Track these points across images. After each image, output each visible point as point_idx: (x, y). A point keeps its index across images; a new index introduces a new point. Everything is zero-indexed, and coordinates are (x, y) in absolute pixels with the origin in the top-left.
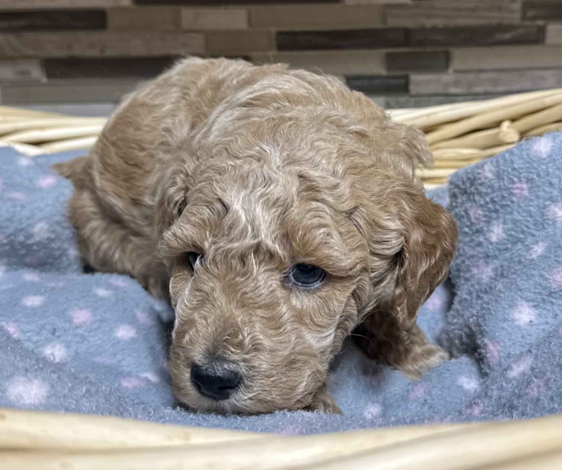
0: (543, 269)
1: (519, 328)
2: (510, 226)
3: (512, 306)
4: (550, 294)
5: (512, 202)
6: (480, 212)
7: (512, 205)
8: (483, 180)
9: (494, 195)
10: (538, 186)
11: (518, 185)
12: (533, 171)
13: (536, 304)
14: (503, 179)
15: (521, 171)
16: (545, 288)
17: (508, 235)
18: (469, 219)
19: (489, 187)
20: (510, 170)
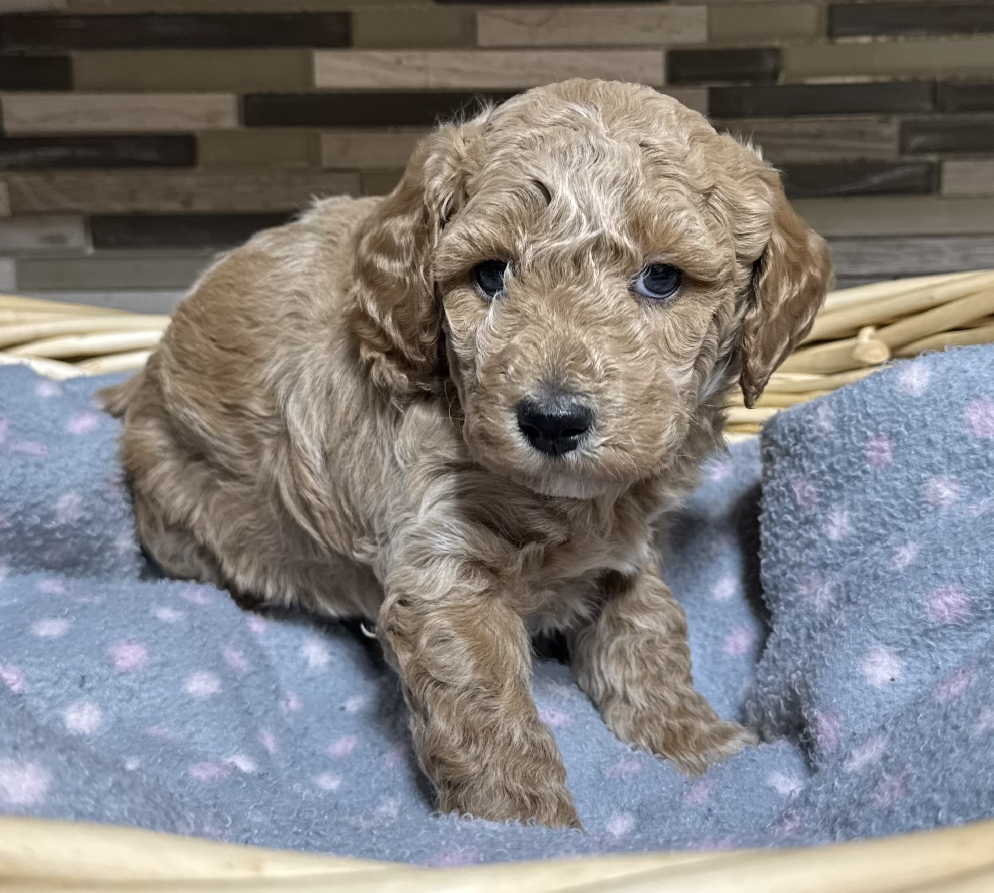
0: (913, 589)
1: (873, 690)
2: (861, 514)
3: (861, 653)
4: (926, 633)
5: (865, 472)
6: (811, 488)
7: (864, 478)
8: (816, 433)
9: (834, 459)
10: (908, 446)
11: (874, 443)
12: (900, 419)
13: (902, 649)
14: (849, 432)
15: (879, 419)
16: (916, 622)
17: (857, 529)
18: (793, 501)
19: (826, 445)
20: (860, 416)
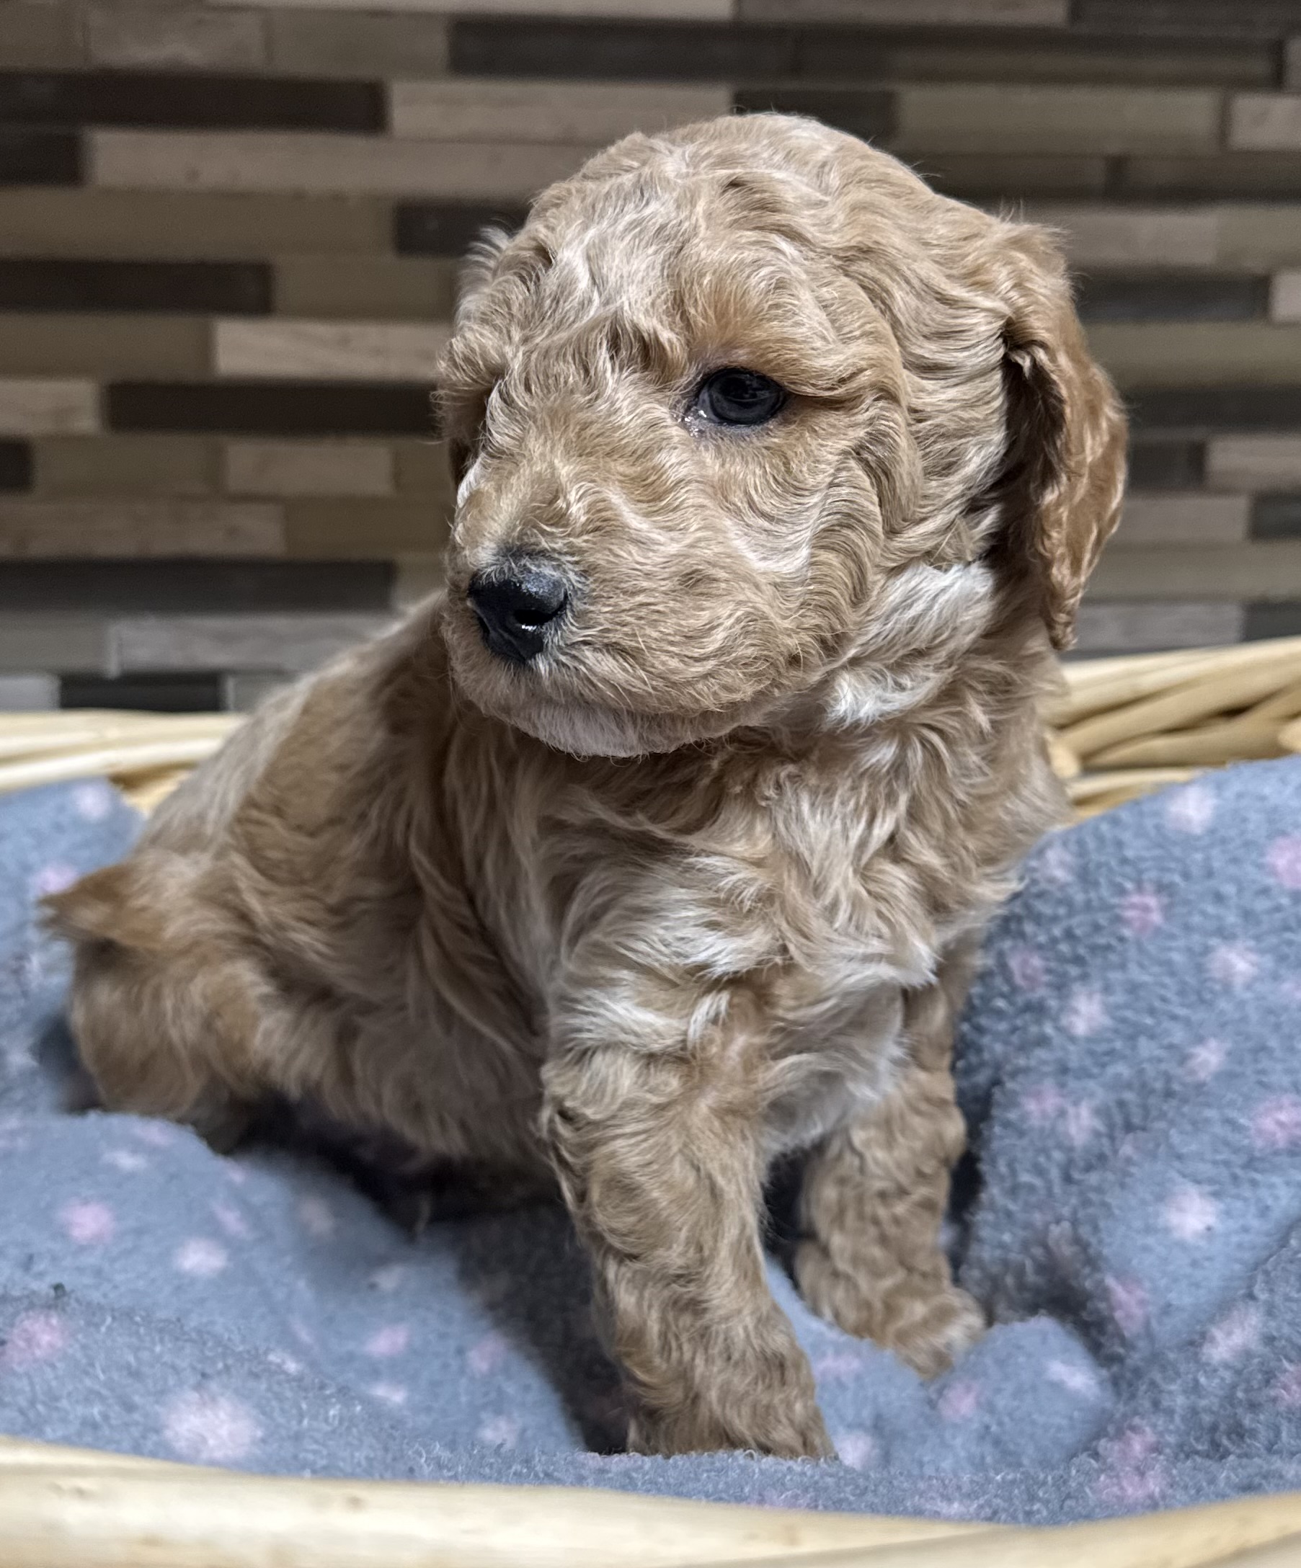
2: (1119, 998)
5: (1122, 939)
6: (1036, 962)
7: (1119, 947)
8: (1043, 885)
9: (1074, 921)
10: (1187, 902)
11: (1135, 899)
12: (1173, 865)
14: (1096, 884)
15: (1143, 865)
16: (1236, 1150)
17: (1113, 1018)
18: (1008, 978)
19: (1060, 902)
20: (1113, 863)
